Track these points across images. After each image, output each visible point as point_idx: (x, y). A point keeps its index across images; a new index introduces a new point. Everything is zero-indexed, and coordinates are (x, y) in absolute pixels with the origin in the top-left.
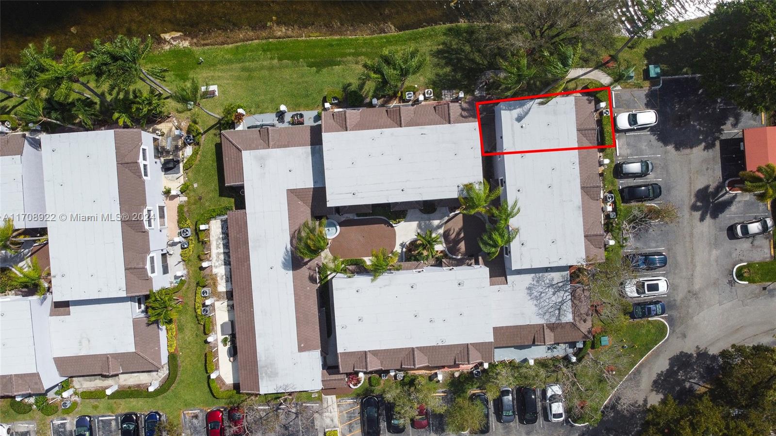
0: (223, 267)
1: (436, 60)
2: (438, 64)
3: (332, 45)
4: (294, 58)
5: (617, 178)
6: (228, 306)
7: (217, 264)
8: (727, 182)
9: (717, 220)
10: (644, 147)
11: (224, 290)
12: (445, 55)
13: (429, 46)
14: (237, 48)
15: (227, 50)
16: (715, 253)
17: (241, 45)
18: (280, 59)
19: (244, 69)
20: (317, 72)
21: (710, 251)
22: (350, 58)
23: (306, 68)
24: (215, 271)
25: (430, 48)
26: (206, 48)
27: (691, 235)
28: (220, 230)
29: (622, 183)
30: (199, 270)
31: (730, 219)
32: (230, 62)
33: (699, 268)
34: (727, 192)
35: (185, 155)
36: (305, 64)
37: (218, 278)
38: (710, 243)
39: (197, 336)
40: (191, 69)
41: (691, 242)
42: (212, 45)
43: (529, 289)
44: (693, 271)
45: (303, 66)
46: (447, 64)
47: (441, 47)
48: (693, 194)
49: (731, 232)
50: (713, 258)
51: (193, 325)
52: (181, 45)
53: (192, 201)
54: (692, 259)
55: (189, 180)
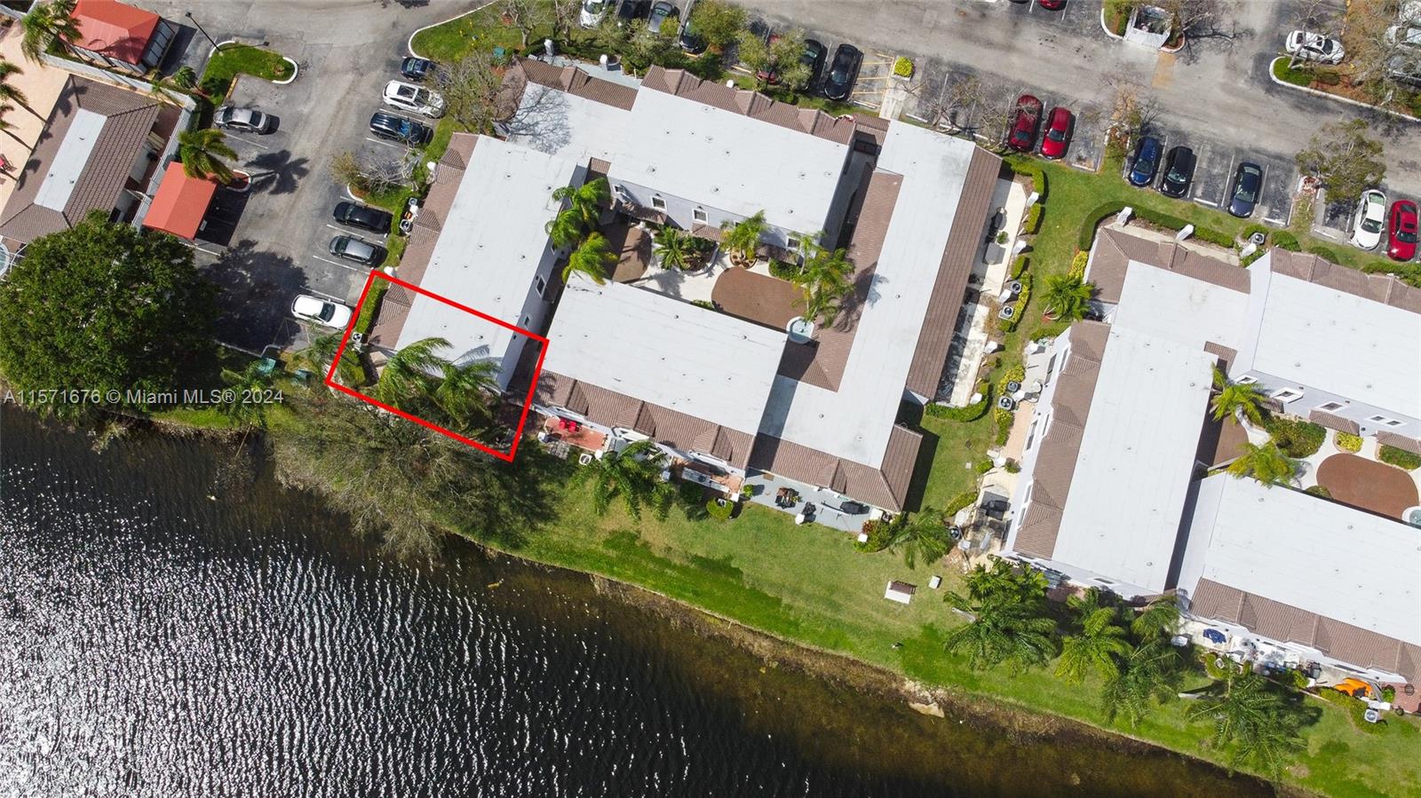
0: (969, 338)
1: (555, 507)
2: (554, 500)
3: (696, 593)
4: (756, 595)
5: (384, 249)
6: (982, 284)
7: (977, 345)
8: (245, 189)
9: (282, 148)
10: (330, 275)
11: (979, 307)
12: (539, 511)
13: (558, 533)
14: (835, 647)
15: (851, 649)
16: (306, 110)
17: (828, 648)
18: (778, 601)
19: (836, 607)
20: (731, 558)
21: (311, 113)
22: (677, 561)
23: (745, 571)
24: (984, 337)
25: (557, 529)
26: (881, 666)
27: (324, 142)
28: (955, 389)
29: (381, 240)
30: (1007, 347)
31: (266, 143)
32: (855, 630)
33: (337, 98)
34: (253, 177)
35: (968, 515)
36: (745, 578)
37: (982, 325)
38: (306, 122)
39: (1041, 263)
40: (915, 641)
41: (328, 133)
42: (870, 667)
43: (565, 142)
44: (344, 98)
45: (748, 575)
46: (543, 495)
47: (540, 525)
48: (296, 192)
49: (272, 126)
50: (312, 104)
51: (1041, 277)
52: (918, 687)
53: (981, 447)
54: (338, 112)
55: (976, 478)
